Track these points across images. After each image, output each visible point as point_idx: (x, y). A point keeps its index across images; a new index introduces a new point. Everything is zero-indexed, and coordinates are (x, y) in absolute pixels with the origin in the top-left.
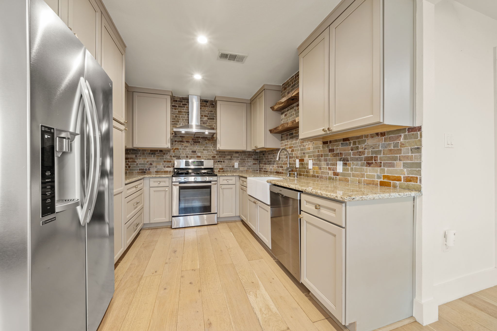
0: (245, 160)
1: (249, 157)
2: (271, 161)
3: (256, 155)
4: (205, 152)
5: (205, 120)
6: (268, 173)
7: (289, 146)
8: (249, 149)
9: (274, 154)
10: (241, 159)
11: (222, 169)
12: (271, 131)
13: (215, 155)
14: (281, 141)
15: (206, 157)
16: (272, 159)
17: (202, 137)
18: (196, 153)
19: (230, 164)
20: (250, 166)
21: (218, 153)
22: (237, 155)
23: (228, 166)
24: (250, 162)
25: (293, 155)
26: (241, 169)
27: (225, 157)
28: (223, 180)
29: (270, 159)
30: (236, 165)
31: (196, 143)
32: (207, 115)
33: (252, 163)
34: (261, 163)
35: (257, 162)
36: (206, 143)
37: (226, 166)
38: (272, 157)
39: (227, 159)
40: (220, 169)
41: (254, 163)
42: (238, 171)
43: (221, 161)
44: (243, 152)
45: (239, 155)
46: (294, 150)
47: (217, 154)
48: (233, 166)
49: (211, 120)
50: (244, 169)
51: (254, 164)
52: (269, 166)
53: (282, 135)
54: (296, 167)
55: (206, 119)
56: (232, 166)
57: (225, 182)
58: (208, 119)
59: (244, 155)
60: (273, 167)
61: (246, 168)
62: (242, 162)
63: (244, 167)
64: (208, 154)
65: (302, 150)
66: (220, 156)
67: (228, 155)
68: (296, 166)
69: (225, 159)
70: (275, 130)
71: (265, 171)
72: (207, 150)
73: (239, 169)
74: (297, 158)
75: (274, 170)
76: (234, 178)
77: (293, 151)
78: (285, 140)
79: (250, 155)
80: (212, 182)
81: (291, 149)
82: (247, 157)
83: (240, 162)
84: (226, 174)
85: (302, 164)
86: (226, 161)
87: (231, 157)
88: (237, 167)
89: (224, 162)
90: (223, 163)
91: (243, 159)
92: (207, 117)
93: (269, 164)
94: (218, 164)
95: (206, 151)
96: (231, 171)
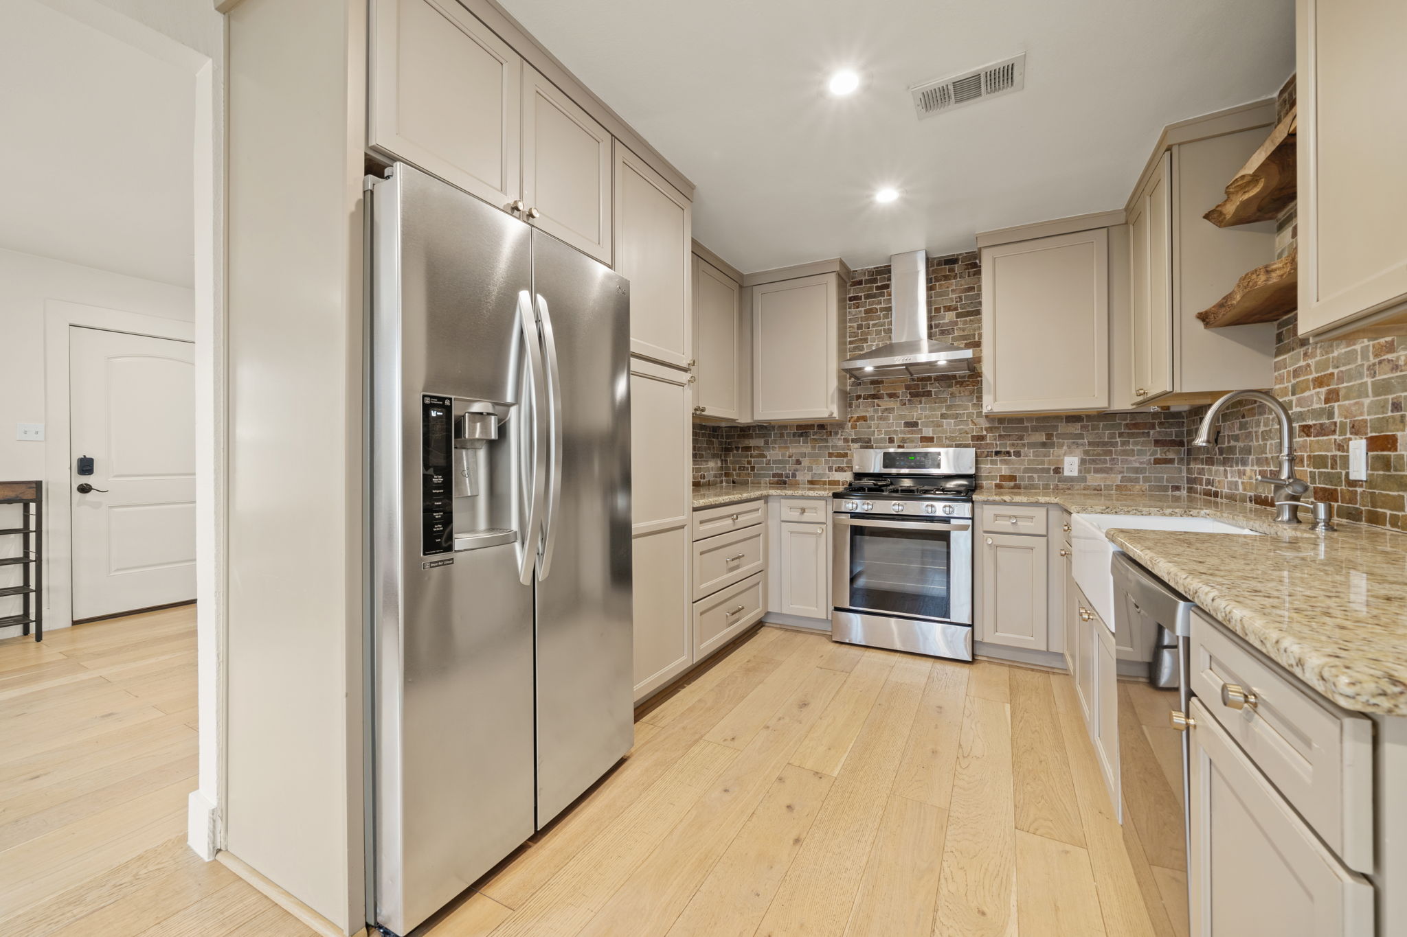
0: (1114, 445)
1: (1131, 435)
2: (1231, 450)
3: (1171, 425)
4: (948, 424)
5: (946, 321)
6: (1219, 500)
7: (1315, 375)
8: (1123, 403)
9: (1243, 417)
10: (1090, 444)
11: (1013, 478)
12: (1204, 317)
13: (985, 433)
14: (1277, 355)
15: (951, 439)
16: (1236, 438)
17: (937, 376)
18: (920, 427)
19: (1042, 463)
20: (1137, 470)
21: (997, 425)
22: (1076, 428)
23: (1036, 471)
24: (1140, 454)
25: (1337, 419)
26: (1094, 479)
27: (1021, 438)
28: (996, 516)
29: (1229, 442)
30: (1071, 465)
31: (919, 399)
32: (954, 303)
33: (1146, 458)
34: (1195, 459)
35: (1178, 453)
36: (953, 395)
37: (1026, 470)
38: (1237, 432)
39: (1031, 445)
40: (1003, 478)
41: (1158, 456)
42: (1077, 487)
43: (1008, 453)
44: (1105, 417)
45: (1082, 427)
46: (1341, 393)
47: (989, 430)
48: (1057, 471)
49: (968, 319)
50: (1108, 483)
51: (1157, 461)
52: (1225, 470)
53: (1280, 326)
54: (1352, 477)
55: (950, 316)
56: (1053, 467)
57: (1005, 525)
58: (958, 316)
59: (1105, 428)
60: (1241, 474)
61: (1120, 477)
62: (1098, 455)
63: (1108, 473)
64: (959, 429)
65: (1382, 388)
66: (1002, 433)
67: (1035, 429)
68: (1347, 474)
69: (1024, 445)
70: (1222, 311)
71: (1208, 493)
72: (956, 416)
73: (1081, 479)
74: (1357, 430)
75: (1245, 489)
76: (1040, 513)
77: (1332, 396)
78: (1293, 350)
79: (1136, 426)
80: (952, 520)
81: (1324, 390)
82: (1121, 435)
83: (1086, 453)
84: (1007, 498)
85: (1386, 464)
86: (1029, 454)
87: (1049, 436)
88: (1075, 474)
89: (1018, 454)
90: (1013, 457)
91: (1105, 444)
92: (956, 309)
93: (1225, 462)
94: (993, 462)
95: (953, 421)
96: (1046, 487)
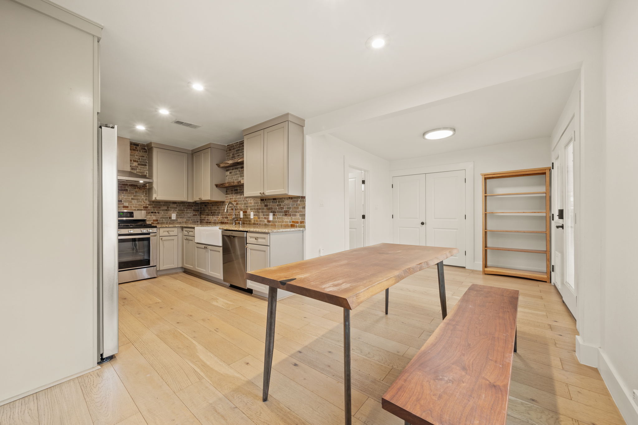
0: (184, 211)
1: (189, 208)
2: (215, 212)
3: (197, 206)
4: (134, 202)
5: (134, 165)
7: (234, 200)
8: (190, 200)
9: (218, 206)
10: (179, 210)
11: (157, 220)
12: (217, 186)
13: (148, 206)
14: (226, 195)
15: (136, 207)
16: (216, 210)
17: (130, 184)
18: (123, 202)
19: (166, 216)
20: (189, 217)
21: (152, 203)
22: (175, 206)
23: (164, 218)
25: (238, 208)
26: (180, 220)
27: (160, 208)
28: (164, 231)
29: (214, 211)
30: (174, 216)
31: (122, 192)
32: (137, 160)
33: (191, 214)
34: (203, 215)
35: (198, 213)
36: (136, 192)
37: (161, 218)
38: (216, 209)
39: (163, 210)
40: (154, 221)
41: (194, 214)
42: (175, 222)
43: (156, 213)
44: (182, 203)
45: (177, 205)
46: (239, 204)
47: (149, 205)
48: (170, 218)
49: (142, 166)
50: (183, 221)
51: (194, 215)
52: (213, 217)
53: (227, 189)
54: (241, 217)
55: (136, 164)
56: (169, 217)
57: (166, 234)
58: (139, 164)
59: (182, 206)
60: (217, 218)
61: (186, 219)
62: (181, 213)
63: (183, 218)
64: (139, 204)
65: (245, 203)
66: (154, 206)
67: (164, 205)
68: (240, 217)
69: (160, 210)
70: (221, 185)
71: (207, 222)
72: (137, 199)
73: (176, 220)
74: (241, 210)
75: (218, 221)
76: (175, 229)
77: (237, 204)
78: (230, 194)
79: (189, 206)
80: (150, 234)
81: (236, 203)
82: (186, 208)
83: (178, 213)
84: (166, 226)
85: (246, 215)
86: (162, 213)
87: (168, 208)
88: (175, 219)
89: (158, 213)
90: (157, 214)
91: (182, 210)
92: (138, 162)
93: (213, 215)
94: (151, 215)
95: (136, 201)
96: (167, 223)
